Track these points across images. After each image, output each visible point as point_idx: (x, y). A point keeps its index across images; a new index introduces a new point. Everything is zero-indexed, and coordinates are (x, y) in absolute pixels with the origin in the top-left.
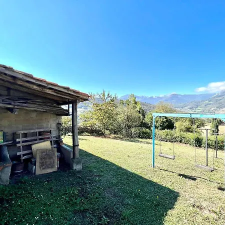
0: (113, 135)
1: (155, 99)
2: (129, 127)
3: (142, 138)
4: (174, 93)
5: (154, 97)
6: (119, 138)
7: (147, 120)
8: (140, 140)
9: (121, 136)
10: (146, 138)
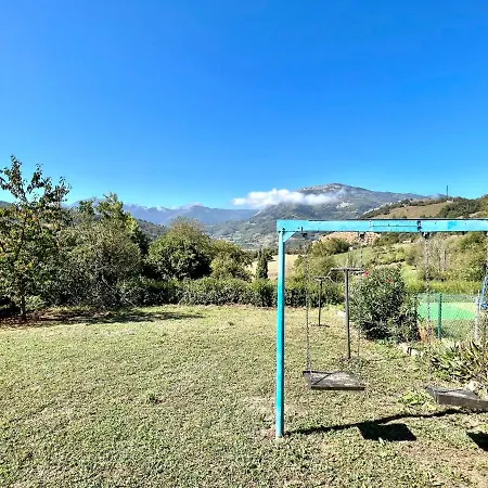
0: (56, 309)
1: (161, 212)
2: (112, 279)
3: (149, 304)
4: (196, 204)
5: (159, 209)
6: (79, 313)
7: (153, 258)
8: (146, 310)
9: (87, 308)
10: (160, 304)
